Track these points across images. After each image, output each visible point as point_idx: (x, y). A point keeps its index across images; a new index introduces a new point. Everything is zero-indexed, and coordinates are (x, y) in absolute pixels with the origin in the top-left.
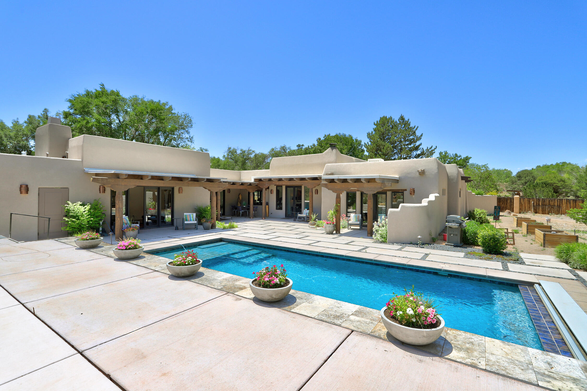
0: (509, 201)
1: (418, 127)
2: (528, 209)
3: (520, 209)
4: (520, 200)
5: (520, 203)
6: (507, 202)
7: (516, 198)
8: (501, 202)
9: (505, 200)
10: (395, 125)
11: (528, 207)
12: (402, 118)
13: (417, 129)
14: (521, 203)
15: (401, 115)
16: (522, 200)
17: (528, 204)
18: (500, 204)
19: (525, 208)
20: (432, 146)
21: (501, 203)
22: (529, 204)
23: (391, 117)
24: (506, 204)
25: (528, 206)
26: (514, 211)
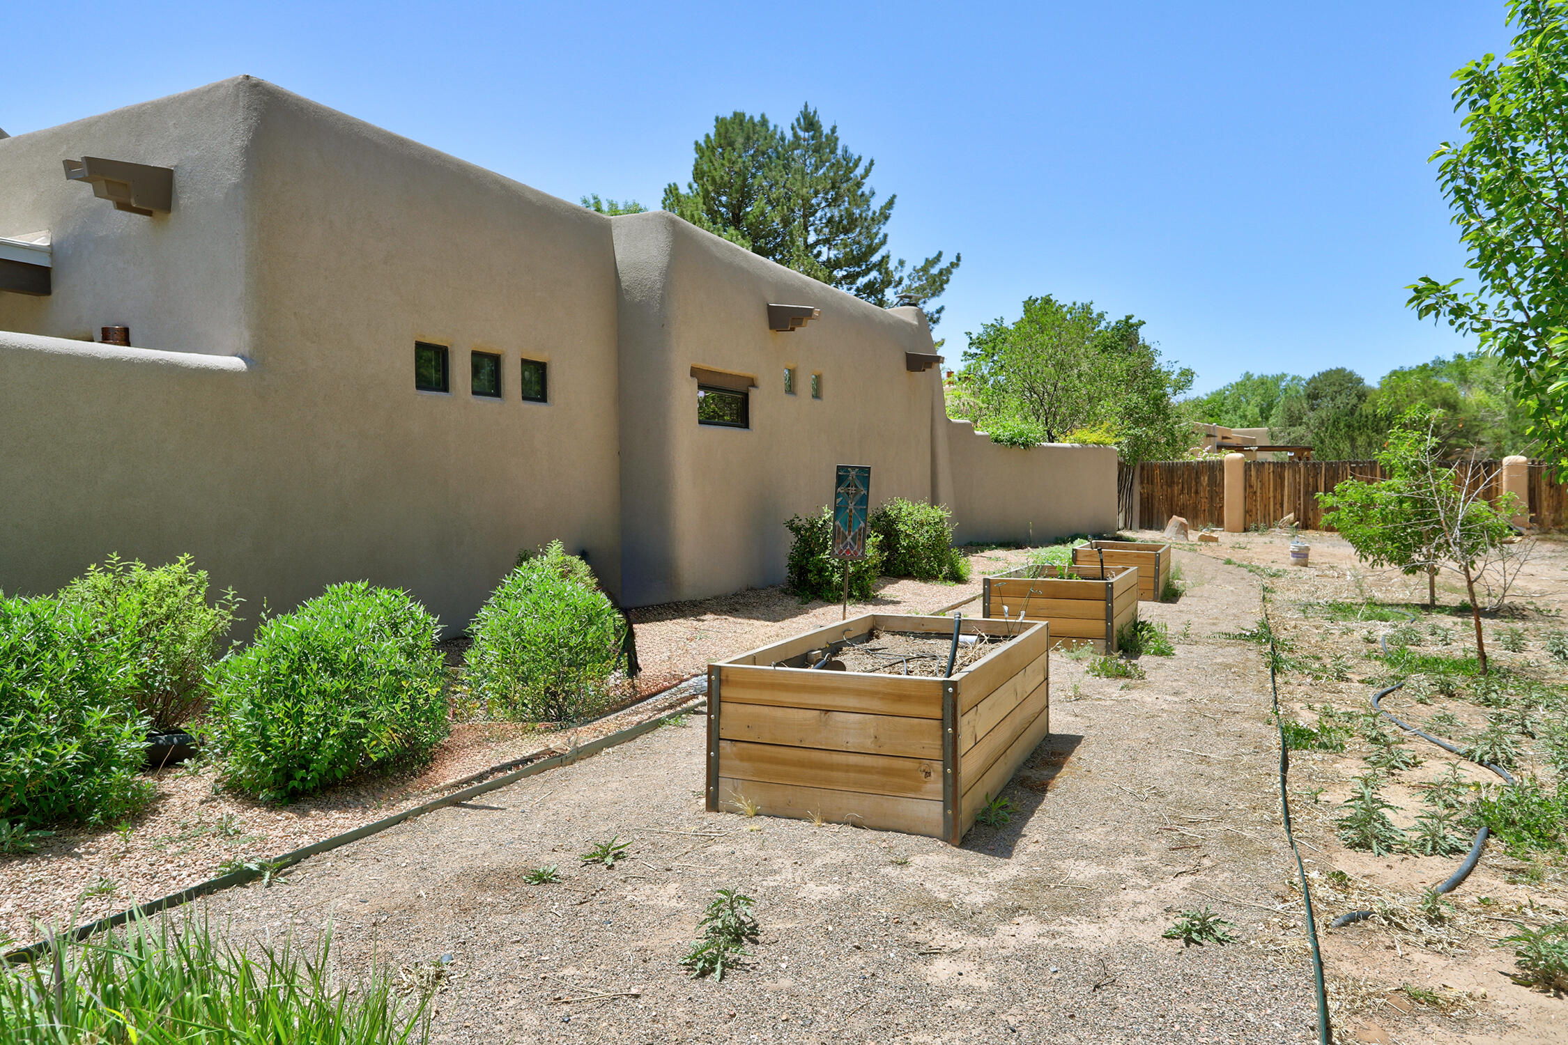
0: (1205, 480)
1: (872, 163)
2: (1274, 512)
3: (1247, 512)
4: (1246, 471)
5: (1248, 485)
6: (1197, 483)
7: (1232, 462)
8: (1178, 483)
9: (1189, 475)
10: (778, 153)
11: (1275, 504)
12: (810, 122)
13: (868, 171)
14: (1251, 486)
15: (806, 106)
16: (1253, 473)
17: (1275, 490)
18: (1172, 491)
19: (1266, 506)
20: (940, 254)
21: (1176, 489)
22: (1279, 491)
23: (763, 116)
24: (1197, 492)
25: (1275, 497)
26: (1223, 522)
